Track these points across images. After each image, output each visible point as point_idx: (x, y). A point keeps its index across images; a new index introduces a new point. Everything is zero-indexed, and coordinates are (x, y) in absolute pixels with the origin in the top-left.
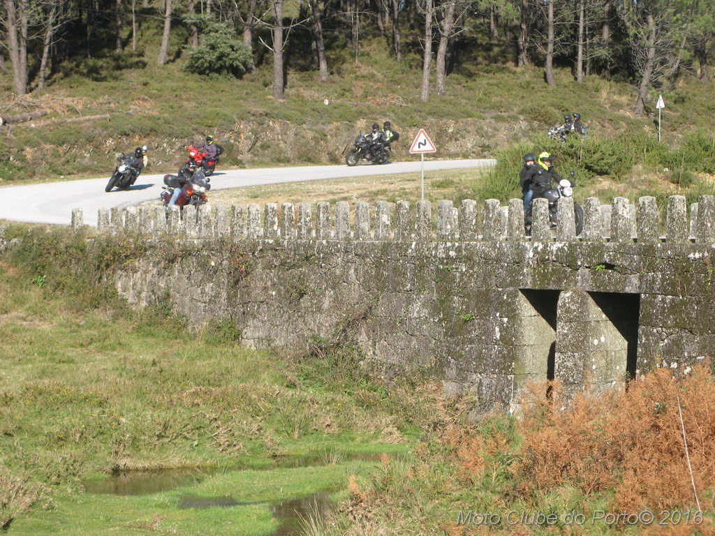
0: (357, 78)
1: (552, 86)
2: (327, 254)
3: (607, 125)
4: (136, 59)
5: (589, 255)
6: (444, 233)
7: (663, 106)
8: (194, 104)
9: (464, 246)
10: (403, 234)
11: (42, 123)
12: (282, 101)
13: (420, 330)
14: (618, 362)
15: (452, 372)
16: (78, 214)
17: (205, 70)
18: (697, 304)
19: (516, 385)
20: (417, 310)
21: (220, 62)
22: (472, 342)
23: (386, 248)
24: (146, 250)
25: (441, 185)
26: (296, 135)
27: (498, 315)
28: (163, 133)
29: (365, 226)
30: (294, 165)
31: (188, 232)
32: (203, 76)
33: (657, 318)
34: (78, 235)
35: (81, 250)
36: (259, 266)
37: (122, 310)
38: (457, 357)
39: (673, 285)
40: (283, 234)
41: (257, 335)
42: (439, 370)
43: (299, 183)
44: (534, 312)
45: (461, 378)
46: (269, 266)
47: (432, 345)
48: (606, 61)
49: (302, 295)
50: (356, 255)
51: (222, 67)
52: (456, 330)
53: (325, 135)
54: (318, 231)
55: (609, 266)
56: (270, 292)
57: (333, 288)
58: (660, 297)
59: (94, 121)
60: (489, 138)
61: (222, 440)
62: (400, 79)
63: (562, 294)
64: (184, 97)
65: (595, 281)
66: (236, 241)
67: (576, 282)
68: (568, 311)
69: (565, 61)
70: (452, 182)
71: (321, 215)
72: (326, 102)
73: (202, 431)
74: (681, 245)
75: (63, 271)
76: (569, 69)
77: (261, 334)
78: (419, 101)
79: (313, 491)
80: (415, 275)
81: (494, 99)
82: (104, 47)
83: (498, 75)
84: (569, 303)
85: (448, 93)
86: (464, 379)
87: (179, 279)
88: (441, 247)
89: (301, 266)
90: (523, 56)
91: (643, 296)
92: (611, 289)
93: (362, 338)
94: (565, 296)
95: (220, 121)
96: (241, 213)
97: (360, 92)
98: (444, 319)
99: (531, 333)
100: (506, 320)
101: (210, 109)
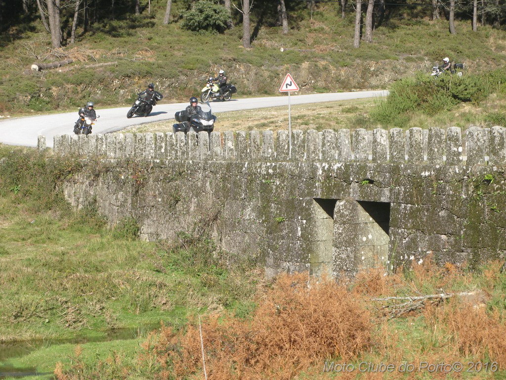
0: (310, 32)
1: (454, 34)
2: (192, 171)
4: (148, 21)
5: (357, 173)
6: (266, 155)
8: (182, 53)
9: (278, 165)
10: (241, 156)
11: (67, 69)
12: (249, 49)
13: (250, 229)
14: (383, 253)
15: (270, 261)
16: (42, 140)
17: (196, 27)
18: (427, 211)
19: (311, 270)
20: (249, 214)
21: (207, 22)
22: (283, 238)
23: (229, 166)
24: (82, 167)
25: (348, 111)
26: (256, 74)
27: (300, 218)
28: (156, 75)
30: (254, 96)
31: (108, 153)
32: (194, 32)
33: (401, 222)
34: (41, 156)
35: (43, 167)
36: (151, 179)
37: (67, 211)
38: (274, 249)
39: (411, 196)
40: (166, 155)
41: (150, 231)
42: (261, 260)
43: (249, 111)
45: (277, 266)
46: (157, 180)
47: (258, 240)
48: (496, 15)
49: (177, 202)
50: (211, 172)
51: (208, 25)
52: (273, 229)
53: (278, 74)
54: (187, 154)
55: (371, 182)
56: (157, 199)
57: (197, 197)
58: (403, 206)
59: (106, 67)
60: (402, 74)
61: (70, 317)
62: (341, 31)
64: (176, 48)
65: (362, 192)
67: (349, 194)
68: (342, 216)
69: (462, 16)
70: (357, 108)
71: (190, 142)
72: (282, 50)
73: (54, 311)
74: (416, 165)
75: (31, 182)
77: (152, 230)
78: (352, 48)
80: (247, 187)
81: (408, 45)
83: (415, 27)
84: (343, 209)
85: (374, 41)
86: (278, 266)
87: (102, 188)
88: (264, 166)
89: (176, 180)
90: (436, 12)
91: (392, 204)
92: (372, 199)
93: (215, 234)
94: (339, 204)
95: (199, 65)
96: (141, 139)
97: (310, 42)
98: (266, 221)
99: (324, 232)
100: (304, 221)
101: (193, 57)
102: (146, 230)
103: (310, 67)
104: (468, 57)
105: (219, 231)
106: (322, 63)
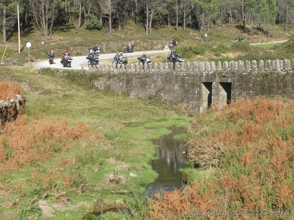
0: (128, 30)
1: (178, 31)
2: (152, 75)
3: (193, 41)
4: (72, 26)
5: (219, 74)
7: (207, 36)
8: (90, 38)
9: (187, 73)
10: (172, 70)
11: (54, 43)
12: (112, 36)
13: (177, 92)
14: (225, 98)
15: (186, 101)
16: (83, 67)
17: (91, 28)
18: (245, 84)
19: (201, 103)
20: (176, 87)
21: (95, 27)
22: (190, 94)
23: (168, 73)
24: (103, 75)
25: (158, 57)
26: (117, 45)
27: (197, 88)
29: (162, 68)
31: (114, 71)
32: (90, 30)
33: (236, 88)
34: (84, 72)
35: (85, 76)
36: (134, 78)
37: (97, 89)
38: (187, 98)
39: (239, 80)
40: (140, 71)
41: (134, 94)
42: (182, 101)
44: (205, 87)
45: (188, 102)
46: (137, 78)
47: (180, 95)
48: (190, 24)
49: (146, 85)
50: (160, 75)
52: (186, 92)
54: (149, 70)
55: (224, 77)
56: (137, 84)
57: (154, 83)
58: (236, 83)
59: (67, 43)
61: (142, 116)
62: (139, 30)
63: (213, 83)
64: (87, 36)
65: (220, 80)
66: (128, 72)
67: (216, 80)
68: (214, 87)
69: (180, 24)
72: (123, 36)
73: (138, 115)
74: (241, 71)
75: (80, 80)
76: (181, 26)
78: (146, 36)
79: (171, 125)
80: (175, 79)
81: (164, 35)
82: (63, 23)
83: (164, 28)
84: (215, 85)
85: (153, 33)
86: (188, 103)
87: (112, 82)
88: (182, 73)
89: (145, 78)
90: (169, 23)
91: (232, 83)
92: (224, 82)
93: (162, 94)
94: (214, 83)
95: (98, 42)
97: (130, 34)
98: (183, 89)
99: (205, 92)
100: (199, 89)
101: (95, 39)
102: (132, 95)
103: (134, 43)
104: (186, 39)
105: (164, 93)
106: (138, 41)
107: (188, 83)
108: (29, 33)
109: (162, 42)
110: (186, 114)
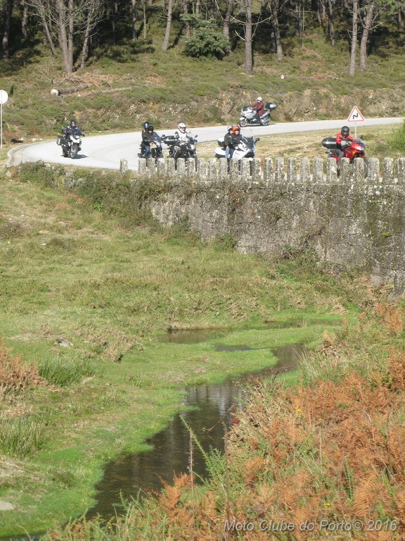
0: (303, 58)
2: (294, 192)
4: (146, 46)
6: (372, 179)
8: (190, 79)
9: (385, 188)
10: (345, 180)
11: (85, 93)
12: (251, 76)
13: (356, 242)
15: (377, 269)
16: (125, 163)
17: (197, 53)
20: (355, 229)
21: (207, 48)
22: (390, 250)
23: (334, 188)
24: (172, 188)
28: (169, 100)
29: (320, 173)
31: (201, 176)
32: (195, 59)
34: (125, 177)
35: (128, 187)
36: (249, 199)
37: (156, 227)
38: (381, 259)
40: (265, 178)
41: (248, 244)
42: (369, 268)
45: (383, 273)
46: (256, 199)
47: (364, 252)
49: (278, 219)
50: (314, 193)
51: (208, 52)
52: (380, 242)
53: (282, 101)
54: (288, 177)
56: (257, 216)
57: (299, 214)
59: (122, 92)
60: (398, 102)
61: (234, 311)
62: (334, 59)
64: (183, 74)
66: (233, 182)
70: (373, 136)
71: (291, 166)
72: (283, 77)
73: (221, 305)
75: (114, 200)
77: (251, 244)
78: (348, 76)
80: (353, 206)
81: (402, 74)
82: (124, 37)
85: (368, 70)
86: (385, 274)
87: (195, 207)
88: (370, 188)
89: (278, 200)
93: (318, 247)
95: (209, 92)
97: (306, 69)
98: (372, 235)
101: (201, 83)
102: (244, 245)
103: (312, 95)
105: (323, 244)
106: (323, 91)
107: (385, 220)
108: (22, 65)
109: (393, 96)
110: (376, 305)
